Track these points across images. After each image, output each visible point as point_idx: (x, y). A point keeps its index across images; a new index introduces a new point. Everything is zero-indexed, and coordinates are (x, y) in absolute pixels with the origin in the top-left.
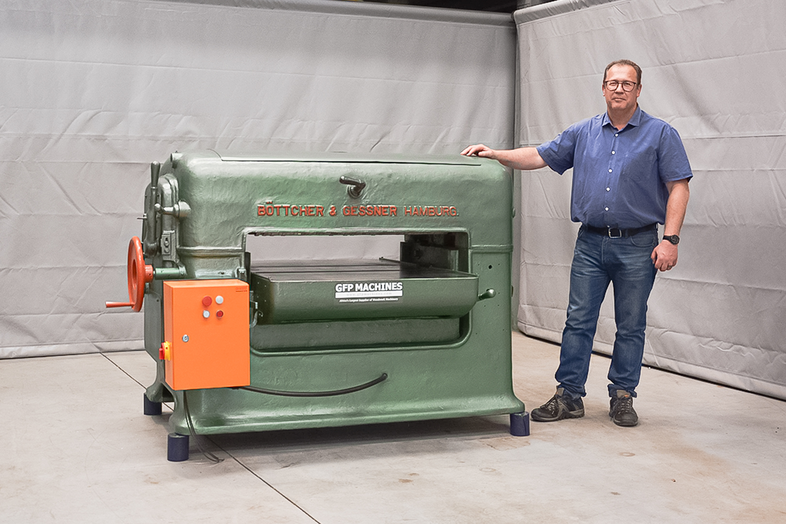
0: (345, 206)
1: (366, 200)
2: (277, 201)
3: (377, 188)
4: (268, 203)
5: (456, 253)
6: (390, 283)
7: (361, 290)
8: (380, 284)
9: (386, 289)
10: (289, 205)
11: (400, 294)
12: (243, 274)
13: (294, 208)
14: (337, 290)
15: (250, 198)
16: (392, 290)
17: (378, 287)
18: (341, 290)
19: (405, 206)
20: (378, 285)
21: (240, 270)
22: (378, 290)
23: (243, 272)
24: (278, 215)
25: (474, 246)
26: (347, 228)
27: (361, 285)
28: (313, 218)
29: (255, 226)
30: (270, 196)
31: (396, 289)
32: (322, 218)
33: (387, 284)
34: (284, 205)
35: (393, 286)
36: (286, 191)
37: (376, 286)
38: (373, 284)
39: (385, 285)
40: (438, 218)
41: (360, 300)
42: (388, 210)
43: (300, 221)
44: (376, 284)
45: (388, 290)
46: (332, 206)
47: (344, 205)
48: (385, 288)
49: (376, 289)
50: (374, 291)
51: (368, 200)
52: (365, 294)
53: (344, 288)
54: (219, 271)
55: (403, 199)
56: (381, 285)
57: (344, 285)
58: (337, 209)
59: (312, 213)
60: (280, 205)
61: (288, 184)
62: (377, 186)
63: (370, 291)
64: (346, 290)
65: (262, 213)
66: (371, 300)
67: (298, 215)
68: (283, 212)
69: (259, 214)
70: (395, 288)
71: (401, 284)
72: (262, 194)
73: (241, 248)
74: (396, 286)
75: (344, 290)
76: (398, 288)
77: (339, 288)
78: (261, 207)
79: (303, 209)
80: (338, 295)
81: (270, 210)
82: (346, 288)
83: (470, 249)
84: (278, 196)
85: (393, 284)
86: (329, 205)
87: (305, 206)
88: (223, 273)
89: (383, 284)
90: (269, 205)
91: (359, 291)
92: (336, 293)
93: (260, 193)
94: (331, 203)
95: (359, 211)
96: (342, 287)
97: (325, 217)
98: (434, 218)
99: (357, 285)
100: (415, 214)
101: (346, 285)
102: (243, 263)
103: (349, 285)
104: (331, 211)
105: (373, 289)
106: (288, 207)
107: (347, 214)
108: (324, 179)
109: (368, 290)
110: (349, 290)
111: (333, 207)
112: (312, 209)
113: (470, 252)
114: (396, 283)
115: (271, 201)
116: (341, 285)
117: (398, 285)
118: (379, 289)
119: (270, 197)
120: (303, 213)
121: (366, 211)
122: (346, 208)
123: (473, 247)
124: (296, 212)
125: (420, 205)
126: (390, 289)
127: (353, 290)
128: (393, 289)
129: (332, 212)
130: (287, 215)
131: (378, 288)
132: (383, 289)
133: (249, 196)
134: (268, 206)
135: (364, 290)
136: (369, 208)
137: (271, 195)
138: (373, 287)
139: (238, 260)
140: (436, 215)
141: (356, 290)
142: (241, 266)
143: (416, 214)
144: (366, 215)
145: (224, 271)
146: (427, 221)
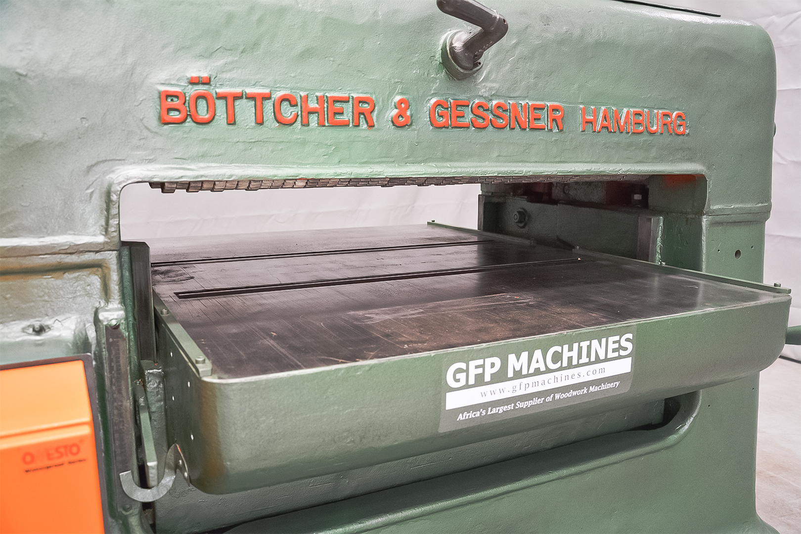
0: (433, 100)
1: (489, 85)
2: (228, 75)
3: (517, 52)
4: (194, 82)
5: (658, 223)
6: (604, 340)
7: (524, 372)
8: (576, 346)
9: (593, 359)
10: (267, 91)
11: (625, 366)
12: (116, 327)
13: (284, 99)
14: (451, 383)
15: (130, 60)
16: (607, 360)
17: (570, 354)
18: (463, 383)
19: (581, 106)
20: (570, 349)
21: (101, 316)
22: (570, 366)
23: (114, 323)
24: (231, 122)
25: (715, 207)
26: (439, 164)
27: (525, 355)
28: (342, 134)
29: (151, 161)
30: (201, 56)
31: (616, 354)
32: (371, 134)
33: (595, 343)
34: (250, 90)
35: (612, 346)
36: (256, 45)
37: (566, 355)
38: (558, 349)
39: (589, 347)
40: (651, 138)
41: (520, 405)
42: (543, 114)
43: (304, 143)
44: (566, 347)
45: (598, 361)
46: (398, 98)
47: (434, 95)
48: (589, 356)
49: (565, 364)
50: (561, 369)
51: (494, 85)
52: (536, 384)
53: (473, 372)
54: (25, 323)
55: (576, 86)
56: (580, 349)
57: (472, 364)
58: (413, 107)
59: (339, 118)
60: (238, 90)
61: (260, 21)
62: (517, 44)
63: (548, 371)
64: (480, 381)
65: (175, 115)
66: (549, 399)
67: (298, 124)
68: (245, 111)
69: (167, 118)
70: (614, 350)
71: (630, 336)
72: (170, 49)
73: (101, 239)
74: (617, 346)
75: (472, 381)
76: (622, 353)
77: (458, 376)
78: (169, 95)
79: (313, 105)
80: (453, 401)
81: (202, 104)
82: (480, 371)
83: (707, 214)
84: (230, 59)
85: (611, 339)
86: (390, 95)
87: (318, 94)
88: (40, 330)
89: (584, 344)
90: (201, 89)
91: (518, 375)
92: (449, 395)
93: (164, 47)
94: (395, 89)
95: (471, 116)
96: (467, 371)
97: (378, 129)
98: (642, 138)
99: (512, 358)
100: (603, 127)
101: (480, 362)
102: (115, 287)
103: (489, 361)
104: (395, 111)
105: (558, 365)
106: (267, 97)
107: (441, 121)
108: (375, 14)
109: (543, 369)
110: (487, 378)
111: (401, 102)
112: (338, 105)
113: (705, 221)
114: (617, 338)
115: (204, 74)
116: (463, 365)
117: (624, 343)
118: (575, 362)
119: (202, 63)
120: (313, 119)
121: (491, 117)
122: (438, 104)
123: (714, 211)
124: (288, 112)
125: (614, 105)
126: (602, 357)
127: (500, 377)
128: (611, 355)
129: (400, 115)
130: (260, 122)
131: (570, 359)
132: (584, 360)
133: (124, 52)
134: (192, 91)
135: (532, 371)
136: (499, 106)
137: (208, 55)
138: (557, 357)
139: (95, 280)
140: (645, 133)
141: (510, 374)
142: (107, 301)
143: (607, 128)
144: (490, 128)
145: (47, 322)
146: (630, 145)
